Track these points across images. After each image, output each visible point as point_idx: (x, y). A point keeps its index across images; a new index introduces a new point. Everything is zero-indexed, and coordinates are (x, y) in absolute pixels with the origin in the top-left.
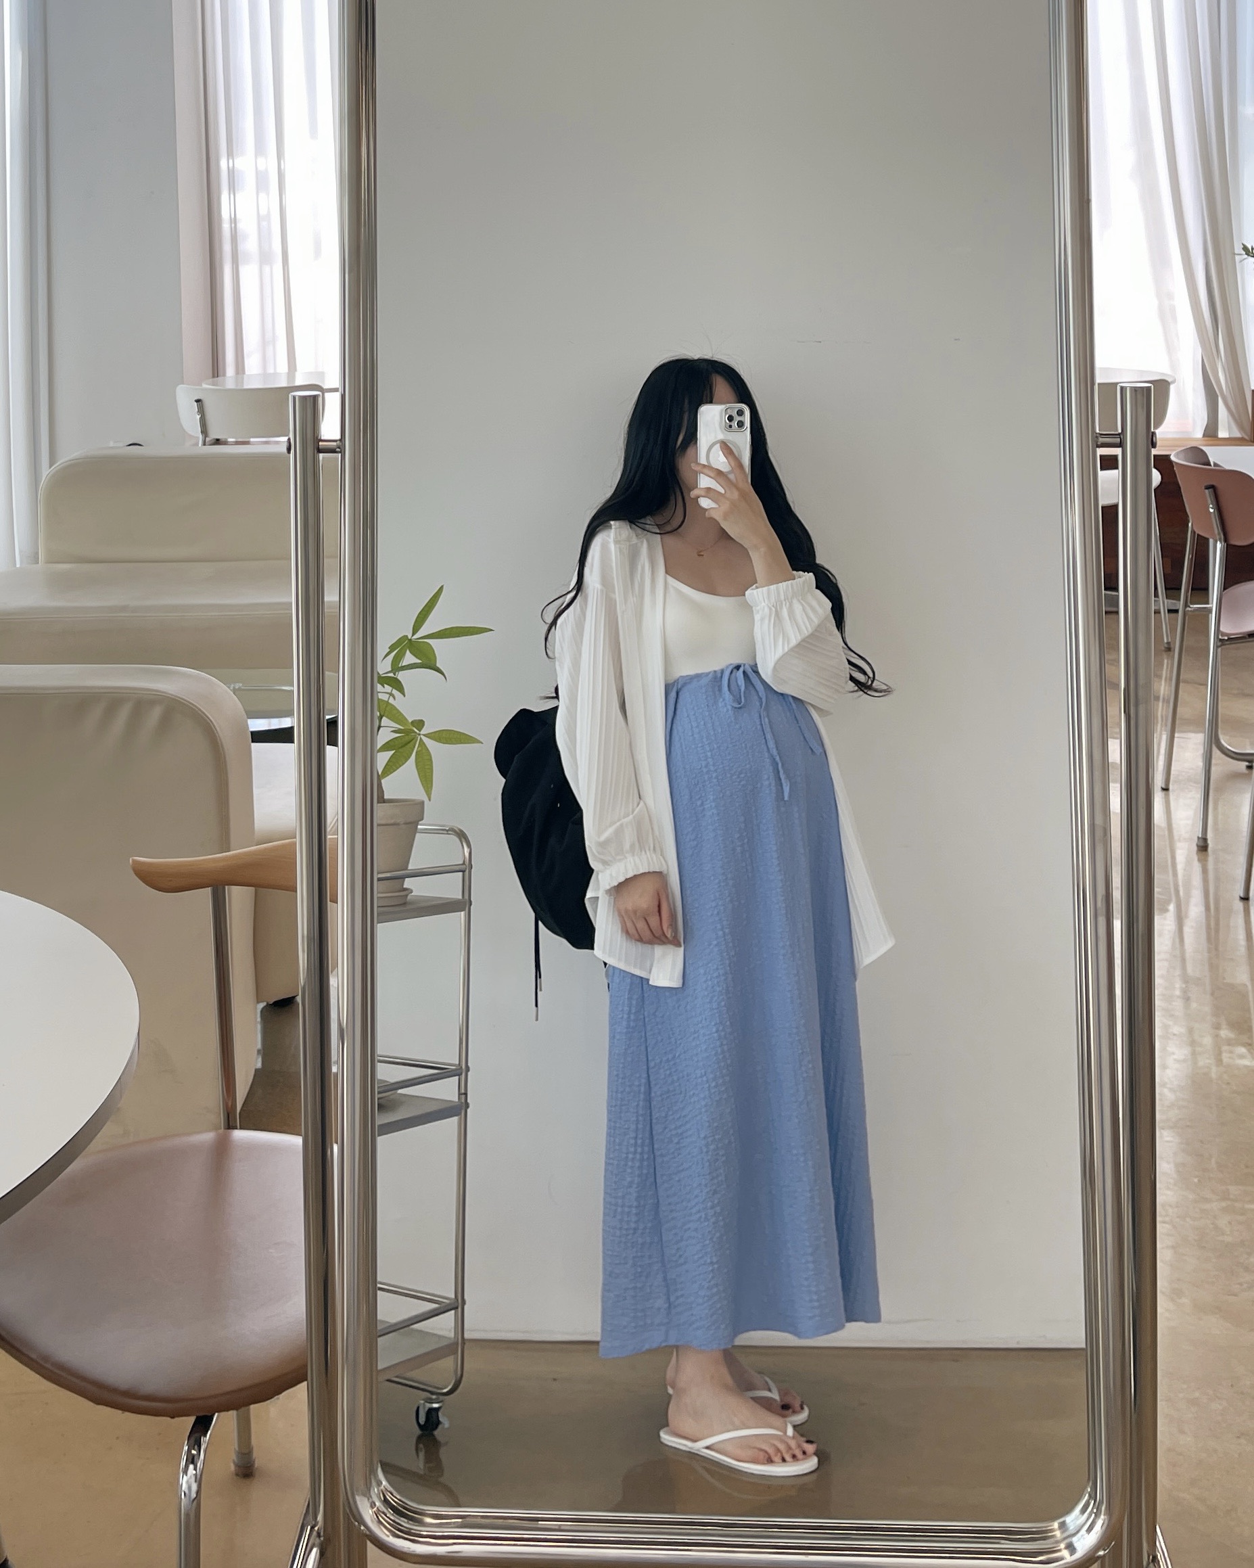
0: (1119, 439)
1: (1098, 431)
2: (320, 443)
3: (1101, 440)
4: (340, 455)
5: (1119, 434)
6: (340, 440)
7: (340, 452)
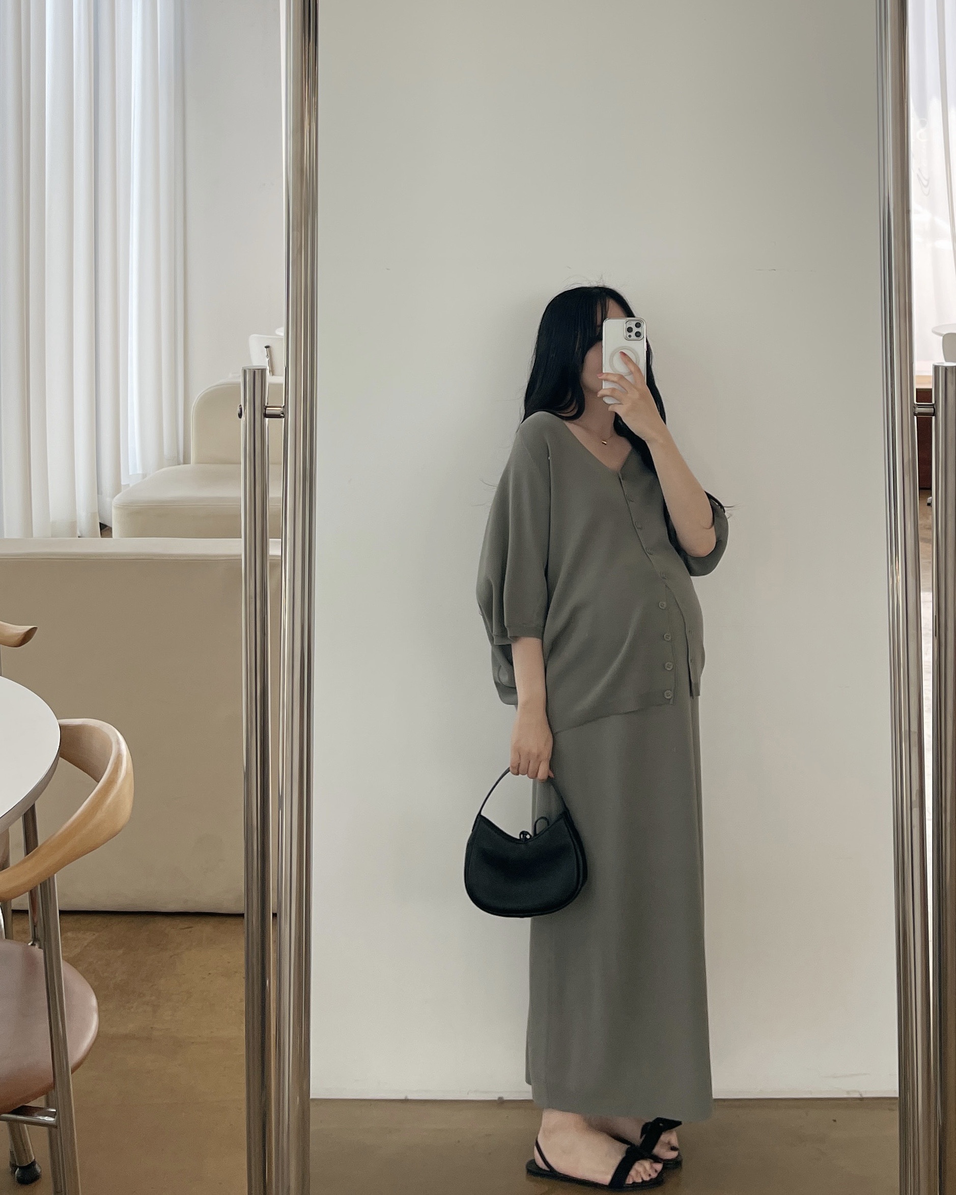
0: (931, 410)
1: (916, 403)
2: (267, 409)
3: (918, 410)
4: (284, 419)
5: (933, 405)
6: (284, 407)
7: (284, 417)
